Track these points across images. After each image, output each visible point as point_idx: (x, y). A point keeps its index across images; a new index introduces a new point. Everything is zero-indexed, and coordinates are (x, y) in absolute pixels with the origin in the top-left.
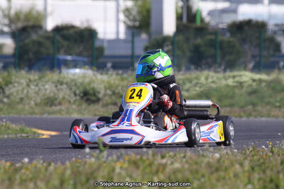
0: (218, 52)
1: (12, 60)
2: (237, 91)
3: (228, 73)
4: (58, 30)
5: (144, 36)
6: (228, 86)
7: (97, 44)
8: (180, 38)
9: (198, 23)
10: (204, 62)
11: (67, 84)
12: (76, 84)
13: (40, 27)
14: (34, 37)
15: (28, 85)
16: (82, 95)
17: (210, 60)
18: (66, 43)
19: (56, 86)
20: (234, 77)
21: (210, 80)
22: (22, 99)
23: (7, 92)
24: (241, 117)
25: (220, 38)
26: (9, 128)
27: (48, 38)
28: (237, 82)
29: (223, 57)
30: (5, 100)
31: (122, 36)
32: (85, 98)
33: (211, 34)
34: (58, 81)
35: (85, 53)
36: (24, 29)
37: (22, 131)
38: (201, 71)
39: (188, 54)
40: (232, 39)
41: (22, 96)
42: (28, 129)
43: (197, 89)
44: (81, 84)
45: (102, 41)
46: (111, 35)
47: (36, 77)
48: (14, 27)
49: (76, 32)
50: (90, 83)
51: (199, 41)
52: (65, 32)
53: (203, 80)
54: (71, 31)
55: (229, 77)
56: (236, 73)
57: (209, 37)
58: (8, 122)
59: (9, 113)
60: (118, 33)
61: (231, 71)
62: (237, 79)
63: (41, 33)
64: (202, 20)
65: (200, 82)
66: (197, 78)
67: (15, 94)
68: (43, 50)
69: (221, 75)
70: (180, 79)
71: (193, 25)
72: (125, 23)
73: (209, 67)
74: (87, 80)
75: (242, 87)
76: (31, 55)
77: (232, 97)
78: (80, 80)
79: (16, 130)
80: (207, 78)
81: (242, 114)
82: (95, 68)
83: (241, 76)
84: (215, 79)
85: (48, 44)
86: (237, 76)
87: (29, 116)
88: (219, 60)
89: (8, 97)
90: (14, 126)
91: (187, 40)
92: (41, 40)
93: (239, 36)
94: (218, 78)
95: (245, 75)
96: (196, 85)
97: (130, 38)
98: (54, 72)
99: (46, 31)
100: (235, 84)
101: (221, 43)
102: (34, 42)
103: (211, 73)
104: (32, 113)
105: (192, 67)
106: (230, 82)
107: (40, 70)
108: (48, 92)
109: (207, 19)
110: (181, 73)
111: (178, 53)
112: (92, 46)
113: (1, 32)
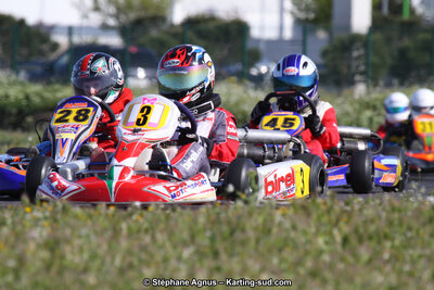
4: (190, 23)
5: (322, 35)
7: (249, 45)
8: (378, 36)
9: (406, 15)
10: (413, 74)
13: (163, 19)
14: (154, 33)
17: (423, 72)
31: (288, 34)
33: (425, 31)
36: (139, 22)
39: (389, 61)
45: (258, 41)
46: (270, 33)
48: (123, 18)
49: (218, 28)
50: (237, 104)
51: (407, 42)
52: (202, 26)
54: (211, 25)
57: (422, 36)
60: (281, 28)
63: (165, 27)
64: (412, 11)
70: (376, 99)
72: (292, 13)
91: (388, 40)
97: (300, 38)
99: (172, 25)
102: (154, 41)
105: (396, 81)
109: (420, 10)
110: (378, 89)
111: (374, 59)
112: (242, 47)
113: (105, 27)
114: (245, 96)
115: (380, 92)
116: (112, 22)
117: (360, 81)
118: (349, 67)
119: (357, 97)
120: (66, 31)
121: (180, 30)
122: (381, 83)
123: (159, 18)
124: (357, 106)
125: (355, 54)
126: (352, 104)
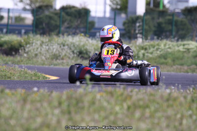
0: (174, 28)
1: (31, 28)
2: (185, 55)
3: (180, 42)
4: (64, 8)
5: (123, 15)
6: (179, 51)
7: (90, 20)
8: (148, 17)
9: (161, 8)
10: (164, 34)
11: (68, 45)
12: (74, 46)
13: (51, 6)
14: (47, 13)
15: (41, 45)
16: (78, 53)
17: (168, 33)
18: (68, 18)
19: (60, 47)
20: (184, 45)
21: (167, 47)
22: (36, 55)
23: (27, 50)
24: (188, 72)
25: (175, 18)
26: (26, 73)
27: (56, 14)
28: (186, 49)
29: (177, 31)
30: (25, 55)
32: (80, 56)
33: (170, 15)
34: (62, 43)
35: (82, 26)
36: (40, 7)
37: (35, 75)
38: (161, 40)
39: (153, 29)
40: (184, 20)
41: (36, 53)
42: (40, 74)
43: (158, 52)
44: (77, 46)
45: (94, 17)
47: (47, 40)
48: (33, 6)
49: (76, 11)
50: (84, 46)
51: (161, 20)
52: (69, 10)
53: (162, 46)
54: (73, 10)
55: (181, 45)
56: (185, 42)
57: (170, 17)
58: (26, 69)
59: (27, 64)
60: (105, 12)
61: (182, 41)
62: (186, 47)
63: (51, 10)
64: (164, 6)
65: (160, 47)
66: (158, 45)
67: (32, 51)
68: (52, 22)
69: (175, 43)
70: (146, 45)
71: (157, 9)
72: (110, 5)
73: (167, 37)
74: (82, 44)
75: (189, 52)
76: (44, 25)
77: (182, 59)
78: (77, 43)
79: (31, 75)
80: (165, 45)
81: (189, 70)
82: (87, 36)
83: (189, 44)
84: (171, 46)
85: (56, 17)
86: (186, 44)
87: (41, 66)
88: (174, 33)
89: (27, 53)
90: (30, 71)
91: (153, 19)
92: (52, 15)
93: (189, 17)
94: (173, 45)
95: (192, 44)
96: (157, 49)
97: (113, 17)
98: (59, 37)
99: (55, 10)
100: (184, 50)
101: (176, 22)
102: (47, 16)
103: (168, 42)
104: (43, 64)
105: (155, 37)
106: (181, 48)
107: (50, 35)
108: (55, 50)
109: (168, 6)
111: (146, 27)
112: (87, 20)
113: (25, 9)
114: (87, 42)
115: (148, 42)
116: (28, 7)
117: (139, 37)
118: (135, 30)
119: (138, 44)
120: (7, 11)
121: (59, 12)
122: (149, 38)
123: (49, 6)
124: (138, 48)
125: (138, 24)
126: (135, 47)
